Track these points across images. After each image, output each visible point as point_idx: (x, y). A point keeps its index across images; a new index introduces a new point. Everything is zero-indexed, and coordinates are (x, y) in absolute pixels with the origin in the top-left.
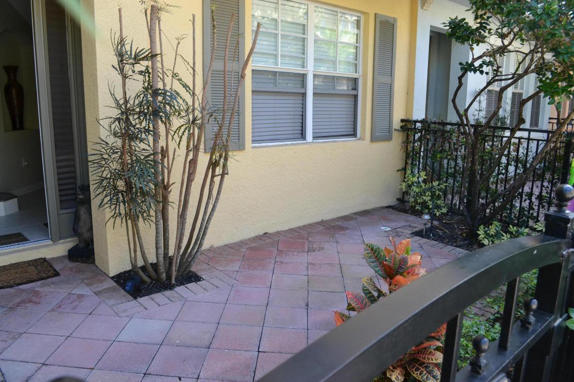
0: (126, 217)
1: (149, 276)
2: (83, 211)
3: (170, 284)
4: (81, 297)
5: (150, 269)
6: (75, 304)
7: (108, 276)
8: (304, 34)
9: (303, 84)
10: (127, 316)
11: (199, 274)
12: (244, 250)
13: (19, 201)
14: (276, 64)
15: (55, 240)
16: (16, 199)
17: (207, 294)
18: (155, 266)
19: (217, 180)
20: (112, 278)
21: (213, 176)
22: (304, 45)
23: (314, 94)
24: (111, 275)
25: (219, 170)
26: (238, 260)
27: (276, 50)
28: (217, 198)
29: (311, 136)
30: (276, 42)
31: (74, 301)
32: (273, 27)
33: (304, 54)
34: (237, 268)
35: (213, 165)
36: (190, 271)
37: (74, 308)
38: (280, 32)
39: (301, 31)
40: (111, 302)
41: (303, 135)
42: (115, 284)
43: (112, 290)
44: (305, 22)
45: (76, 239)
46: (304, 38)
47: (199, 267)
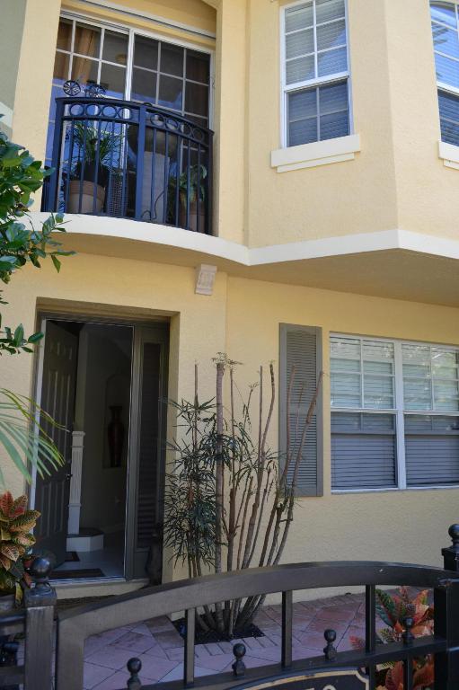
0: (189, 557)
1: (208, 625)
2: (155, 551)
3: (228, 635)
4: (140, 636)
5: (210, 617)
6: (132, 642)
7: (169, 619)
8: (391, 373)
9: (393, 425)
10: (177, 660)
11: (261, 629)
12: (317, 610)
13: (104, 537)
14: (360, 405)
15: (128, 579)
16: (102, 536)
17: (263, 650)
18: (214, 615)
19: (282, 525)
20: (173, 622)
21: (278, 522)
22: (392, 384)
23: (406, 435)
24: (173, 619)
25: (284, 516)
26: (308, 620)
27: (360, 391)
28: (282, 546)
29: (405, 483)
30: (359, 383)
31: (132, 640)
32: (356, 368)
33: (392, 393)
34: (303, 628)
35: (278, 510)
36: (252, 625)
37: (130, 646)
38: (362, 373)
39: (389, 370)
40: (166, 645)
41: (395, 482)
42: (174, 628)
43: (170, 634)
44: (391, 361)
45: (147, 579)
46: (391, 378)
47: (264, 622)
